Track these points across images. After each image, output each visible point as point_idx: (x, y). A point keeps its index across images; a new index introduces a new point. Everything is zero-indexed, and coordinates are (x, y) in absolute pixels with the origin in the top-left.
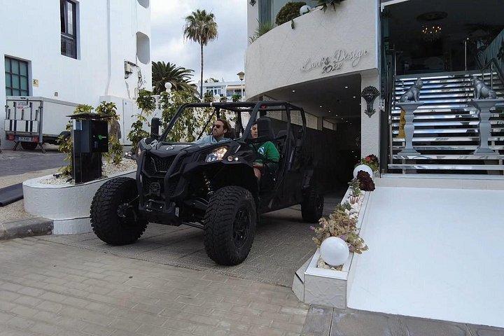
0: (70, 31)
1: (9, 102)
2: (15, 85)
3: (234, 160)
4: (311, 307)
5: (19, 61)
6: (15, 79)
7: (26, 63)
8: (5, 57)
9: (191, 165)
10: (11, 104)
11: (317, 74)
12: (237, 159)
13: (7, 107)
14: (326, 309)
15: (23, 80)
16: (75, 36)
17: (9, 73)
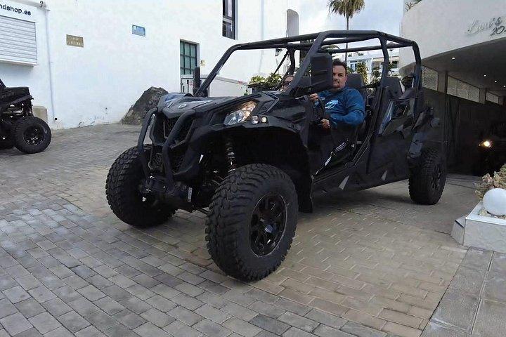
0: (230, 14)
1: (183, 80)
2: (187, 66)
3: (260, 122)
4: (469, 248)
5: (190, 44)
6: (187, 60)
7: (195, 46)
8: (181, 42)
9: (202, 130)
10: (185, 82)
11: (484, 37)
12: (264, 120)
13: (182, 84)
14: (484, 251)
15: (193, 61)
16: (233, 18)
17: (183, 56)
